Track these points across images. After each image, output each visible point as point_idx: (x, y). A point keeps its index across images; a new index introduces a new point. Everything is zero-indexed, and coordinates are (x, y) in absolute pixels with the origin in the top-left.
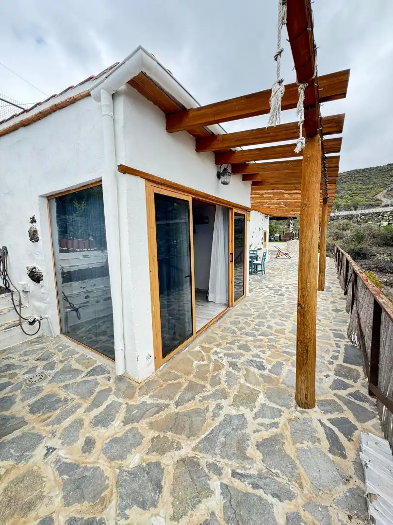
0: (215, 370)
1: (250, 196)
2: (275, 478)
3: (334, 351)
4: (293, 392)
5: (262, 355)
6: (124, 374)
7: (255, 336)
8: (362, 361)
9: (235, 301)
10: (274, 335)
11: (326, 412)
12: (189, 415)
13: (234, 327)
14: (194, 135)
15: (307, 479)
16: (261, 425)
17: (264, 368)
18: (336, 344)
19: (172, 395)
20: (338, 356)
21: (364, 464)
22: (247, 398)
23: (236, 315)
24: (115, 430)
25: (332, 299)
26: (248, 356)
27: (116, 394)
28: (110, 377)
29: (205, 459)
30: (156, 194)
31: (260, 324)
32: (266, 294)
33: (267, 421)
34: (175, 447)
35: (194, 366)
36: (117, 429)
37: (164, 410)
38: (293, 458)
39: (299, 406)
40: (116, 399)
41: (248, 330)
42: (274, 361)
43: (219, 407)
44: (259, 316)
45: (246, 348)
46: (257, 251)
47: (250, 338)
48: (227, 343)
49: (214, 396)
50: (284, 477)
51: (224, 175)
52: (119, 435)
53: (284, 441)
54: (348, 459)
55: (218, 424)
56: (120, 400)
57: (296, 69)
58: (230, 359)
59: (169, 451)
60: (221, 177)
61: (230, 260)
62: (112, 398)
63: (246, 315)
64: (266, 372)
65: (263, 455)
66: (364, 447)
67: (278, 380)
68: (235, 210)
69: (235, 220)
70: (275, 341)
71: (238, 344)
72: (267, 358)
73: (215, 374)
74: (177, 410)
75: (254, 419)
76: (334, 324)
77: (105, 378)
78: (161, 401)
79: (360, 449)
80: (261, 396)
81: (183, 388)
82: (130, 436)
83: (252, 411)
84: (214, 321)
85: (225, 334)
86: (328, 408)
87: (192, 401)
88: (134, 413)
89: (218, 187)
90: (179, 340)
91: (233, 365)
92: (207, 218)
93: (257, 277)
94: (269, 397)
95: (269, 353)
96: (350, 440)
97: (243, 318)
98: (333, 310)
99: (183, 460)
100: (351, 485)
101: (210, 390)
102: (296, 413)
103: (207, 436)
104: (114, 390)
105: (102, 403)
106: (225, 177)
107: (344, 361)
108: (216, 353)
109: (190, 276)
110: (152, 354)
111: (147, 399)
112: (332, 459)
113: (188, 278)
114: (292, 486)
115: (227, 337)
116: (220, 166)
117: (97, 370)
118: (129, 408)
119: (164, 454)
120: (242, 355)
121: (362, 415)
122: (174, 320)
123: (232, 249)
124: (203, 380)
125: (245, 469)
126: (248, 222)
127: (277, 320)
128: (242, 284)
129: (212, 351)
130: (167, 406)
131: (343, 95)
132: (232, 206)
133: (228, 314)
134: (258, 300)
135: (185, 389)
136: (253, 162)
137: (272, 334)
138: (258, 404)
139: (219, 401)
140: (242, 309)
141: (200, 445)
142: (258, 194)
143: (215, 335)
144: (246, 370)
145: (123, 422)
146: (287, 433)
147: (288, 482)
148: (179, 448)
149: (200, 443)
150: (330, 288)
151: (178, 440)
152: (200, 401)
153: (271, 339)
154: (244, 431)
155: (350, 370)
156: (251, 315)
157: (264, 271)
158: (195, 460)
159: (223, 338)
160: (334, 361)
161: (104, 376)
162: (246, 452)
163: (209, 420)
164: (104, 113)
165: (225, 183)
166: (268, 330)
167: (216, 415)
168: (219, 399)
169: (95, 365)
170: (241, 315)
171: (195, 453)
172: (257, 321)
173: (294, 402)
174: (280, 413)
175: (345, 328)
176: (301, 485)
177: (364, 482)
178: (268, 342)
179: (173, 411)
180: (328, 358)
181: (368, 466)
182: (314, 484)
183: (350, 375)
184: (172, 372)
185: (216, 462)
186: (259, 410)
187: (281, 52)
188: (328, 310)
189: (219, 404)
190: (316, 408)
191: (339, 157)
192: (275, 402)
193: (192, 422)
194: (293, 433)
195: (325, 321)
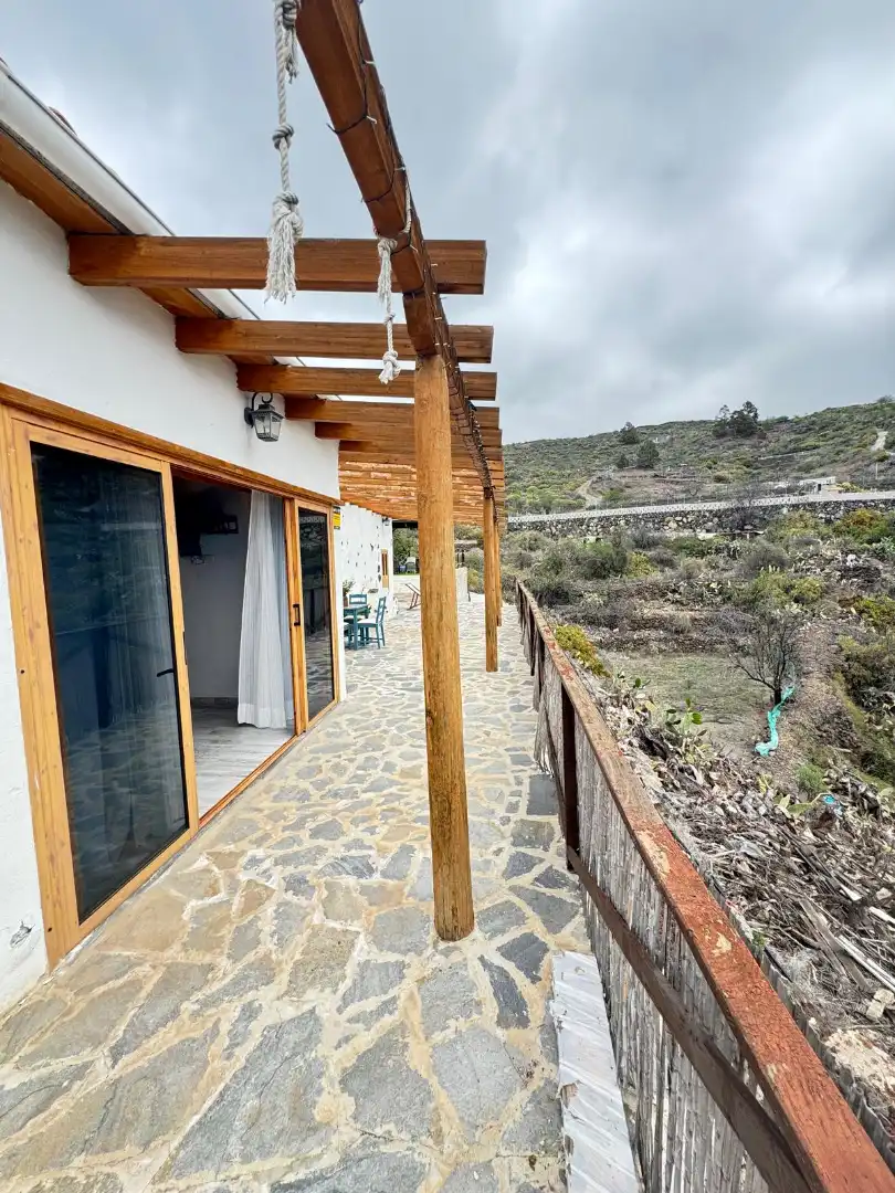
0: (244, 912)
1: (337, 473)
2: (383, 1148)
3: (512, 794)
4: (429, 908)
5: (368, 839)
7: (354, 794)
8: (556, 803)
9: (311, 718)
10: (397, 783)
11: (495, 933)
12: (153, 1074)
13: (305, 784)
14: (172, 309)
15: (452, 1112)
16: (357, 1019)
17: (371, 871)
18: (515, 777)
19: (103, 1029)
20: (517, 802)
21: (556, 1024)
22: (323, 962)
23: (311, 752)
25: (512, 685)
26: (336, 849)
30: (36, 448)
31: (370, 763)
32: (384, 692)
33: (371, 1004)
35: (186, 916)
37: (68, 1089)
38: (424, 1076)
39: (443, 939)
41: (341, 783)
42: (394, 847)
43: (250, 1012)
44: (365, 748)
45: (329, 830)
46: (365, 596)
47: (342, 804)
48: (285, 829)
49: (238, 985)
50: (405, 1136)
51: (262, 419)
53: (406, 1040)
54: (532, 1025)
55: (241, 1063)
57: (367, 202)
58: (290, 870)
60: (257, 421)
61: (293, 621)
63: (334, 749)
64: (376, 878)
65: (357, 1100)
66: (558, 985)
67: (401, 890)
68: (298, 503)
69: (301, 525)
70: (399, 797)
71: (313, 826)
72: (378, 844)
73: (246, 922)
74: (114, 1074)
75: (340, 1011)
76: (513, 737)
78: (59, 1065)
79: (551, 996)
80: (361, 941)
81: (143, 994)
83: (335, 992)
84: (253, 778)
85: (281, 805)
86: (498, 923)
87: (170, 1024)
89: (249, 445)
90: (146, 851)
91: (297, 884)
92: (234, 519)
93: (367, 654)
94: (378, 941)
95: (383, 830)
96: (535, 979)
97: (329, 756)
98: (512, 708)
100: (536, 1082)
101: (228, 970)
102: (432, 957)
103: (205, 1115)
106: (267, 423)
107: (529, 812)
108: (254, 861)
109: (174, 671)
110: (38, 927)
111: (7, 1075)
112: (503, 1039)
113: (170, 676)
114: (419, 1149)
115: (285, 813)
116: (252, 394)
120: (321, 851)
121: (554, 915)
122: (134, 797)
123: (298, 596)
124: (209, 949)
126: (335, 532)
127: (405, 748)
128: (329, 675)
129: (243, 860)
130: (79, 1073)
131: (477, 288)
132: (292, 493)
133: (293, 753)
134: (367, 707)
135: (149, 995)
136: (334, 398)
137: (392, 783)
138: (351, 968)
139: (250, 996)
140: (329, 735)
141: (182, 1153)
142: (358, 469)
143: (254, 815)
144: (328, 886)
146: (416, 1017)
147: (411, 1144)
149: (182, 1145)
150: (508, 663)
151: (107, 1170)
152: (195, 1015)
153: (391, 794)
154: (313, 1055)
155: (540, 826)
156: (346, 746)
157: (383, 639)
159: (275, 817)
160: (511, 815)
162: (315, 1112)
163: (217, 1064)
165: (265, 437)
166: (387, 775)
167: (239, 1039)
168: (251, 988)
170: (324, 750)
171: (162, 1186)
172: (361, 758)
173: (433, 933)
174: (401, 971)
175: (531, 742)
176: (438, 1137)
177: (557, 1064)
178: (383, 804)
179: (103, 1079)
180: (501, 812)
181: (563, 1025)
182: (466, 1119)
183: (537, 837)
184: (112, 953)
185: (227, 1183)
186: (354, 982)
187: (287, 134)
188: (504, 710)
189: (250, 1003)
190: (477, 933)
191: (496, 410)
192: (392, 949)
193: (163, 1090)
194: (426, 1012)
195: (497, 735)
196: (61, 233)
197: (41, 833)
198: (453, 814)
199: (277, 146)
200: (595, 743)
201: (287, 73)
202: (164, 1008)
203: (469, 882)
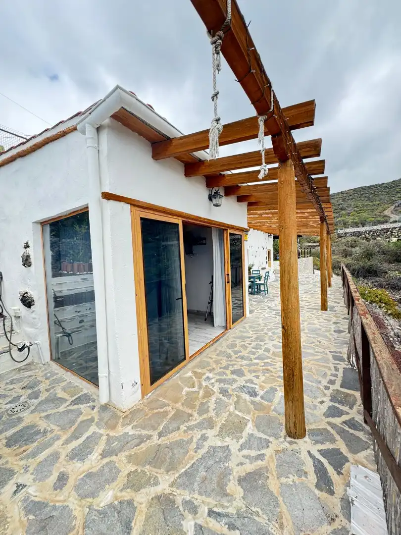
0: (204, 397)
1: (246, 216)
2: (255, 518)
3: (332, 375)
4: (283, 420)
5: (255, 380)
6: (109, 402)
7: (250, 359)
8: (358, 385)
9: (233, 323)
10: (270, 358)
11: (317, 442)
12: (170, 447)
13: (230, 351)
14: (182, 161)
15: (289, 517)
16: (246, 457)
17: (256, 395)
18: (335, 367)
19: (156, 425)
20: (335, 380)
21: (350, 500)
22: (234, 428)
23: (234, 337)
24: (91, 464)
25: (335, 319)
26: (241, 381)
27: (98, 425)
28: (95, 406)
29: (182, 496)
30: (142, 219)
31: (257, 347)
32: (267, 315)
33: (254, 453)
34: (152, 482)
35: (184, 393)
36: (93, 463)
37: (146, 441)
38: (276, 495)
39: (289, 436)
40: (97, 430)
41: (244, 353)
42: (268, 387)
43: (204, 438)
44: (257, 339)
45: (239, 373)
46: (259, 271)
47: (245, 362)
48: (221, 368)
49: (200, 426)
50: (264, 516)
51: (215, 198)
52: (94, 470)
53: (268, 475)
54: (335, 495)
55: (200, 456)
56: (102, 431)
57: (253, 104)
58: (222, 385)
59: (145, 488)
61: (227, 281)
62: (93, 429)
63: (243, 338)
64: (258, 399)
65: (244, 491)
66: (353, 481)
67: (269, 407)
68: (229, 231)
69: (230, 240)
70: (271, 365)
71: (232, 369)
72: (261, 384)
73: (204, 402)
74: (159, 442)
75: (239, 450)
76: (335, 346)
77: (89, 406)
78: (144, 432)
79: (348, 485)
80: (250, 425)
81: (168, 417)
82: (107, 470)
83: (238, 442)
84: (209, 344)
85: (220, 358)
86: (318, 438)
87: (177, 431)
88: (114, 445)
89: (210, 209)
90: (171, 365)
91: (224, 392)
92: (205, 239)
93: (259, 297)
94: (257, 426)
95: (263, 378)
96: (339, 473)
97: (240, 341)
98: (335, 331)
99: (158, 498)
100: (336, 525)
101: (197, 418)
102: (282, 443)
103: (187, 470)
104: (96, 420)
105: (82, 434)
106: (217, 199)
107: (341, 386)
108: (208, 378)
109: (182, 298)
110: (139, 383)
111: (129, 430)
112: (318, 496)
114: (272, 526)
115: (221, 362)
116: (212, 188)
117: (81, 398)
118: (109, 439)
119: (139, 490)
120: (235, 381)
121: (355, 445)
122: (168, 345)
123: (229, 270)
124: (191, 408)
125: (223, 506)
126: (245, 242)
127: (275, 342)
128: (242, 305)
129: (204, 377)
130: (149, 437)
131: (311, 123)
132: (227, 227)
133: (225, 337)
134: (259, 321)
135: (170, 419)
136: (245, 184)
137: (268, 358)
138: (245, 434)
139: (204, 431)
140: (241, 331)
141: (178, 480)
142: (256, 214)
143: (209, 360)
144: (238, 396)
145: (101, 455)
146: (273, 466)
147: (267, 522)
148: (156, 483)
149: (179, 477)
150: (334, 307)
151: (156, 474)
152: (185, 431)
153: (267, 362)
155: (347, 395)
156: (248, 337)
157: (267, 291)
158: (171, 497)
159: (217, 362)
160: (331, 386)
161: (88, 405)
162: (227, 488)
163: (192, 453)
164: (88, 145)
165: (216, 205)
166: (265, 353)
167: (199, 447)
168: (205, 428)
169: (81, 393)
170: (238, 338)
171: (172, 489)
172: (254, 344)
173: (284, 431)
174: (267, 443)
175: (345, 350)
176: (281, 526)
177: (350, 522)
178: (263, 366)
179: (155, 442)
180: (325, 382)
181: (355, 502)
182: (296, 524)
183: (346, 400)
184: (160, 399)
185: (193, 499)
186: (246, 441)
187: (216, 95)
188: (330, 331)
189: (204, 434)
190: (307, 438)
191: (326, 178)
192: (264, 432)
193: (173, 454)
194: (279, 466)
195: (325, 343)
196: (149, 144)
197: (141, 351)
198: (295, 378)
199: (213, 100)
200: (376, 354)
201: (217, 70)
202: (175, 425)
203: (303, 413)
